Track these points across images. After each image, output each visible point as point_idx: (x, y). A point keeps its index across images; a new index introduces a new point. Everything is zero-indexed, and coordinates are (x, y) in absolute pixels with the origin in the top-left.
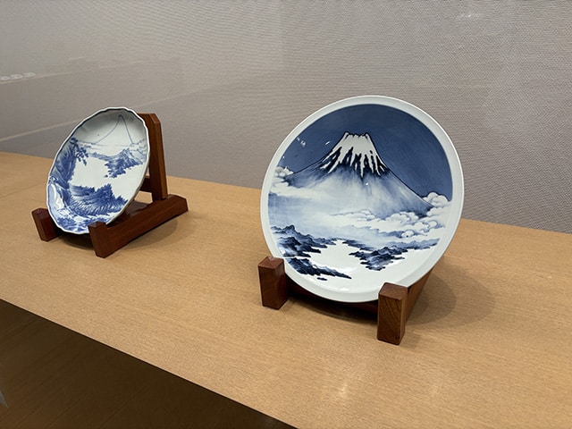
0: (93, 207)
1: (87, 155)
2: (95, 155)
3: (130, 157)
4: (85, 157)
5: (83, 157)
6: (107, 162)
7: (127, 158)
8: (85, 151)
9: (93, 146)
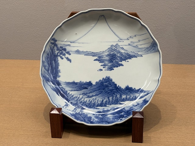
0: (99, 99)
1: (68, 53)
2: (78, 52)
3: (123, 51)
4: (67, 55)
5: (64, 55)
6: (96, 58)
7: (119, 52)
8: (65, 50)
9: (72, 44)
